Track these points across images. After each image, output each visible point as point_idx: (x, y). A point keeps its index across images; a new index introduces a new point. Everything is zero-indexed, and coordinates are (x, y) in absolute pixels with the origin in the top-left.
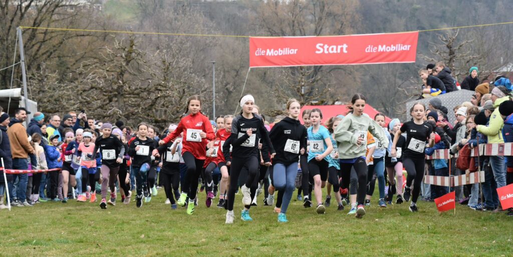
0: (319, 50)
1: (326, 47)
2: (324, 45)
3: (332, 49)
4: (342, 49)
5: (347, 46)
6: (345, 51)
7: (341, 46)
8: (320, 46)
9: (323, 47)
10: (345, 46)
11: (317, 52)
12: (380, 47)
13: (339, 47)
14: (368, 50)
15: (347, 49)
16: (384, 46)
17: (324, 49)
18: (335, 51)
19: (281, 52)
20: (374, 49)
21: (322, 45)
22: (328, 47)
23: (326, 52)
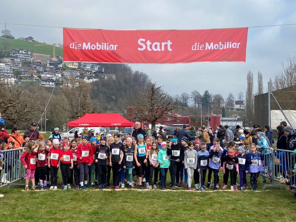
0: (142, 47)
1: (149, 43)
2: (146, 41)
3: (156, 47)
4: (166, 46)
5: (171, 43)
6: (170, 49)
7: (165, 43)
8: (142, 42)
9: (145, 43)
10: (169, 43)
11: (139, 49)
12: (207, 44)
13: (163, 44)
14: (194, 48)
15: (171, 46)
16: (212, 44)
17: (146, 46)
18: (158, 49)
19: (99, 47)
20: (201, 47)
21: (144, 40)
22: (151, 43)
23: (149, 50)
